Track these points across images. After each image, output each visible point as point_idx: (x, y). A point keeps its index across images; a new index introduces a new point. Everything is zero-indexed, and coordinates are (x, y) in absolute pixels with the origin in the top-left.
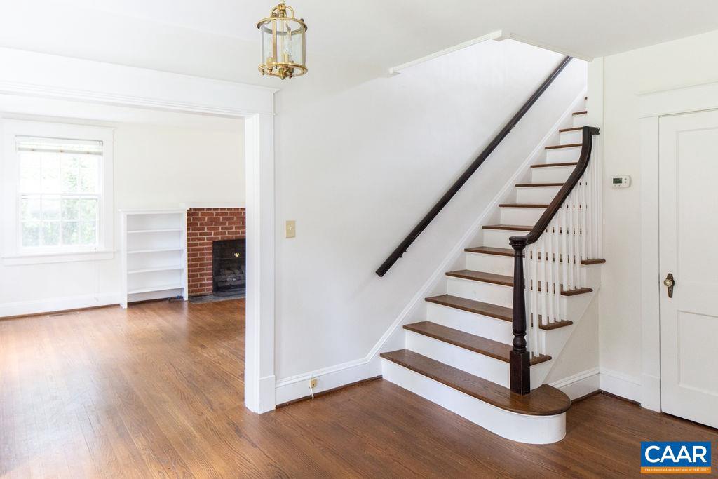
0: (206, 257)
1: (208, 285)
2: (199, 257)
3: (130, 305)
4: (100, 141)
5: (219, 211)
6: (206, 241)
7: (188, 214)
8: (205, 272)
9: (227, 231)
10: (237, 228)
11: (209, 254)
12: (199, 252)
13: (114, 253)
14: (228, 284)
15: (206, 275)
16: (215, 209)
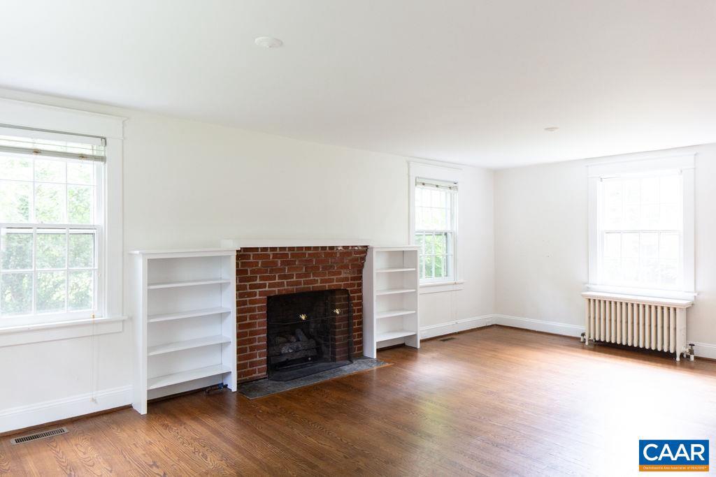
0: (258, 321)
1: (260, 363)
2: (248, 321)
3: (152, 404)
4: (102, 138)
5: (278, 252)
6: (257, 297)
7: (238, 257)
8: (257, 344)
9: (285, 281)
10: (299, 276)
11: (261, 316)
12: (248, 314)
13: (123, 321)
14: (284, 359)
15: (259, 348)
16: (273, 249)
